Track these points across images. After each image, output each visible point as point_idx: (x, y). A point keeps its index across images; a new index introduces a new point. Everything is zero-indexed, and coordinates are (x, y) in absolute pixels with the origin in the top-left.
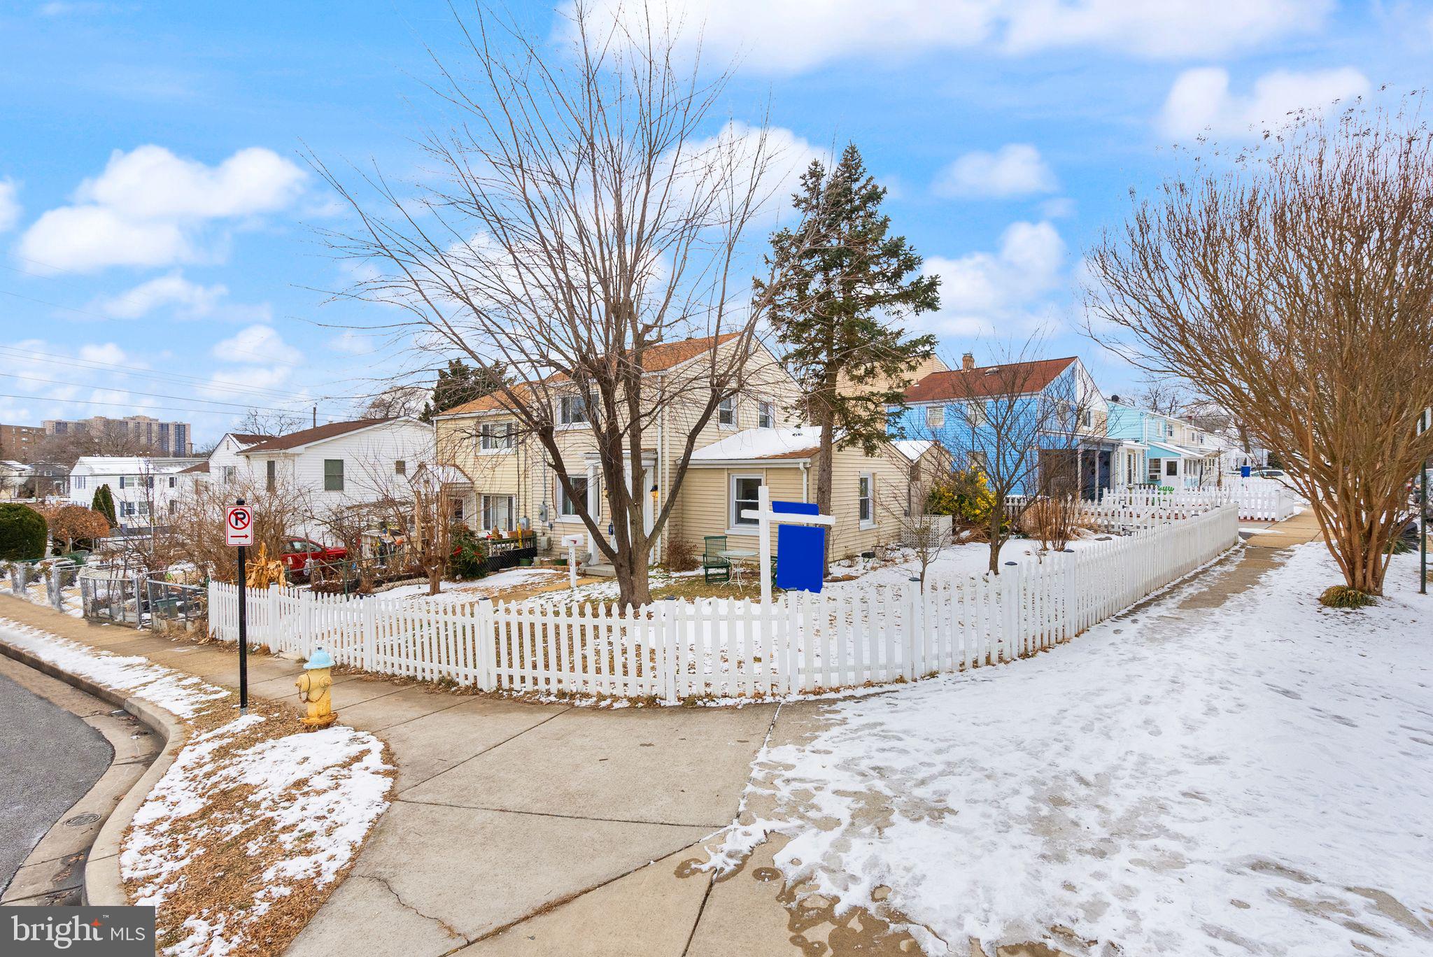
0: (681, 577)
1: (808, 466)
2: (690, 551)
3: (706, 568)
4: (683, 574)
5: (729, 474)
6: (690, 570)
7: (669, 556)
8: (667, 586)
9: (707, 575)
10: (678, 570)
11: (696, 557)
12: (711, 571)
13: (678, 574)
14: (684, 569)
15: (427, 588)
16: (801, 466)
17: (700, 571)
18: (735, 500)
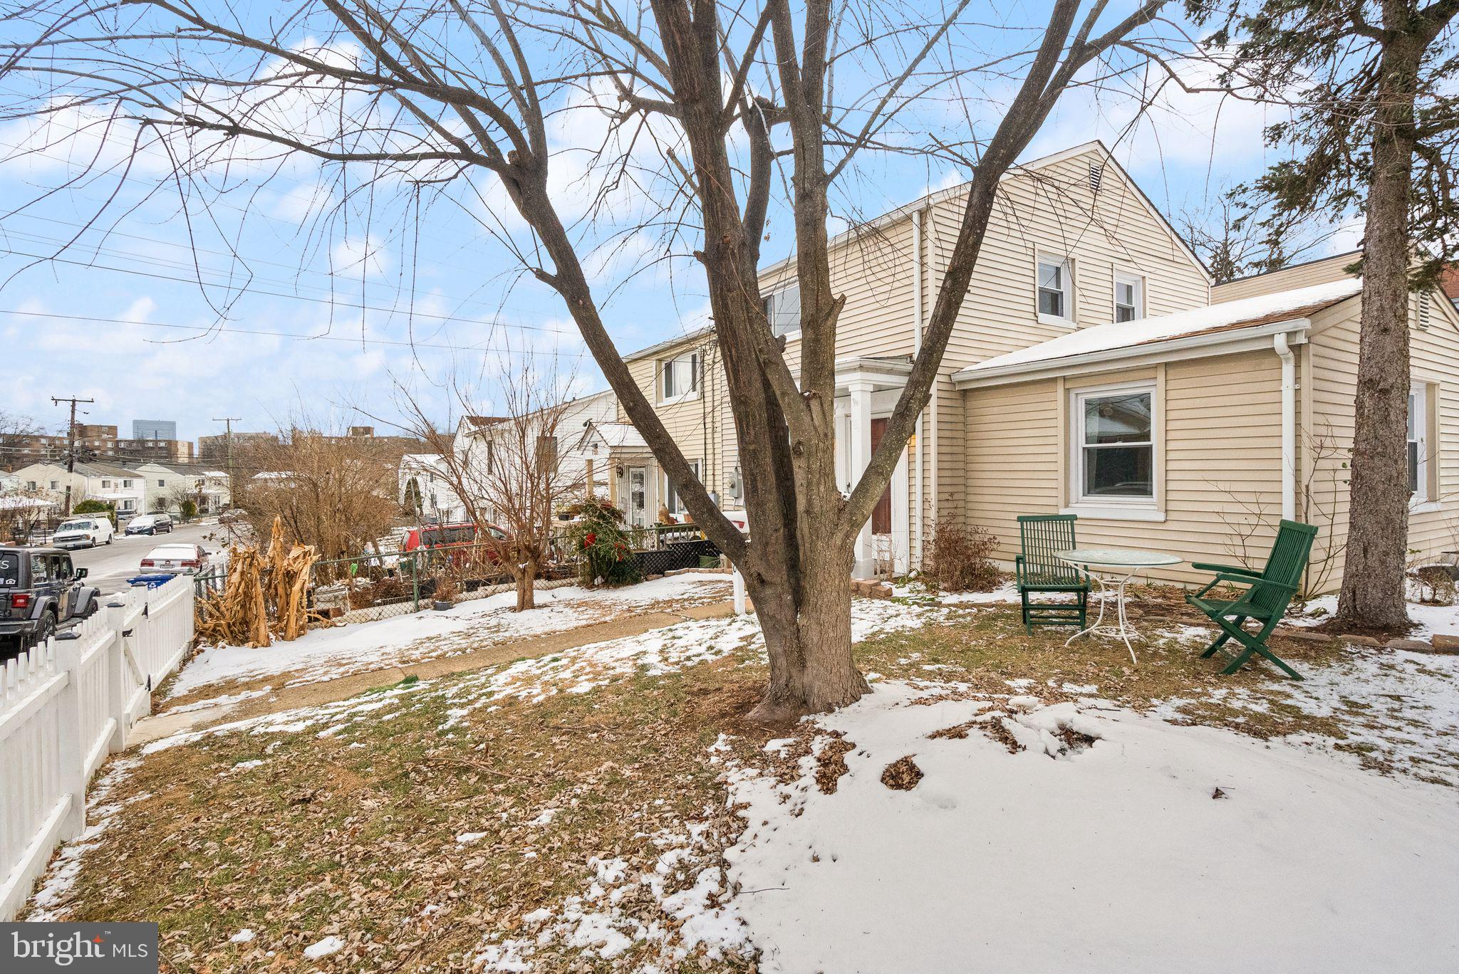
0: (961, 605)
1: (1301, 339)
2: (983, 548)
3: (1024, 591)
4: (967, 597)
5: (1067, 391)
6: (983, 589)
7: (937, 557)
8: (928, 625)
9: (1026, 606)
10: (956, 589)
11: (996, 564)
12: (1034, 597)
13: (953, 599)
14: (969, 588)
15: (512, 598)
16: (1280, 343)
17: (1008, 594)
18: (1082, 444)
